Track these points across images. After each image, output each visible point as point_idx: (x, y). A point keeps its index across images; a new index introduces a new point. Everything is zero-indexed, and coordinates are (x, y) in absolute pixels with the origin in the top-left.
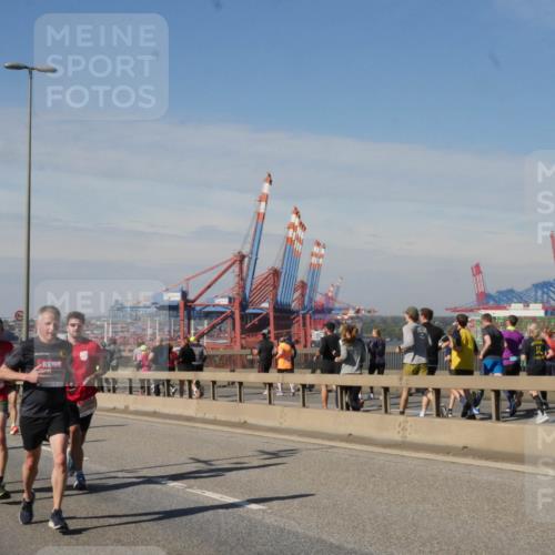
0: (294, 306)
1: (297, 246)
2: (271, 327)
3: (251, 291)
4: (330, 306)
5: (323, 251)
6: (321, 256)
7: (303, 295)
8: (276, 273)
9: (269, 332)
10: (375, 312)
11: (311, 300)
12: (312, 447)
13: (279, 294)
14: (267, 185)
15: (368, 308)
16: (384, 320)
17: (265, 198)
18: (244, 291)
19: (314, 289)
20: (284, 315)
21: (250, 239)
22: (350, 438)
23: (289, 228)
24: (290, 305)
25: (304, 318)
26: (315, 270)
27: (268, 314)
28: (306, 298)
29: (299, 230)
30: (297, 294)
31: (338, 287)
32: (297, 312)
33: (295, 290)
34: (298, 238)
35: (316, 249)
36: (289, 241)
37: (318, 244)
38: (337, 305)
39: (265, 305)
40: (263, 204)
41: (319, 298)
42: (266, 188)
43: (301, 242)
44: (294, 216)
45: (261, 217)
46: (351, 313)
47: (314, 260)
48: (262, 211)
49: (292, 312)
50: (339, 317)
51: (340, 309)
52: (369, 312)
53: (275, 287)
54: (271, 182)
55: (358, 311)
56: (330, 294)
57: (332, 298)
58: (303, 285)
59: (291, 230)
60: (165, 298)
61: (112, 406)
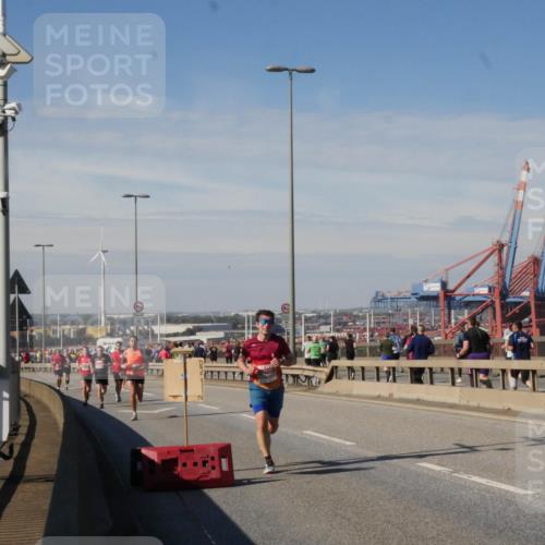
2: (533, 315)
3: (511, 280)
8: (536, 261)
9: (531, 321)
13: (541, 282)
18: (503, 280)
21: (509, 228)
27: (529, 302)
39: (526, 293)
45: (519, 206)
53: (536, 275)
60: (425, 288)
61: (377, 394)
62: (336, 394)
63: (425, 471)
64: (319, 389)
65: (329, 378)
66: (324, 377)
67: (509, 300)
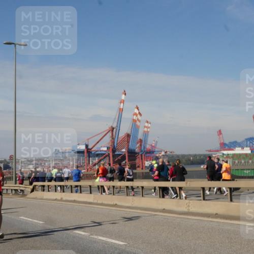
0: (137, 150)
1: (138, 123)
2: (127, 160)
3: (117, 144)
4: (153, 150)
5: (149, 125)
6: (149, 128)
7: (141, 145)
8: (128, 136)
9: (126, 163)
10: (174, 152)
11: (144, 148)
12: (147, 215)
13: (130, 144)
14: (123, 96)
15: (170, 151)
16: (178, 156)
17: (123, 102)
18: (114, 144)
19: (146, 143)
20: (132, 154)
21: (116, 120)
22: (164, 211)
23: (134, 115)
24: (135, 150)
25: (141, 156)
26: (146, 134)
27: (125, 154)
28: (142, 147)
29: (139, 116)
30: (138, 145)
31: (157, 142)
32: (138, 153)
33: (137, 143)
34: (138, 120)
35: (146, 124)
36: (134, 121)
37: (147, 122)
38: (156, 150)
39: (124, 150)
40: (122, 104)
41: (148, 147)
42: (123, 97)
43: (139, 121)
44: (136, 110)
45: (121, 110)
46: (163, 153)
47: (146, 129)
48: (122, 107)
49: (136, 153)
50: (157, 155)
51: (158, 151)
52: (171, 152)
53: (128, 142)
54: (125, 94)
55: (166, 152)
56: (153, 145)
57: (154, 147)
58: (141, 141)
59: (135, 116)
60: (78, 148)
61: (55, 198)
62: (36, 198)
63: (77, 235)
64: (28, 196)
65: (32, 191)
66: (30, 190)
67: (116, 153)
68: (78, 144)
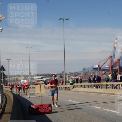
2: (119, 72)
8: (119, 60)
14: (116, 40)
18: (112, 64)
20: (121, 69)
27: (118, 69)
40: (115, 45)
45: (115, 48)
53: (119, 63)
61: (84, 91)
62: (75, 91)
65: (73, 88)
67: (113, 69)
68: (95, 65)
